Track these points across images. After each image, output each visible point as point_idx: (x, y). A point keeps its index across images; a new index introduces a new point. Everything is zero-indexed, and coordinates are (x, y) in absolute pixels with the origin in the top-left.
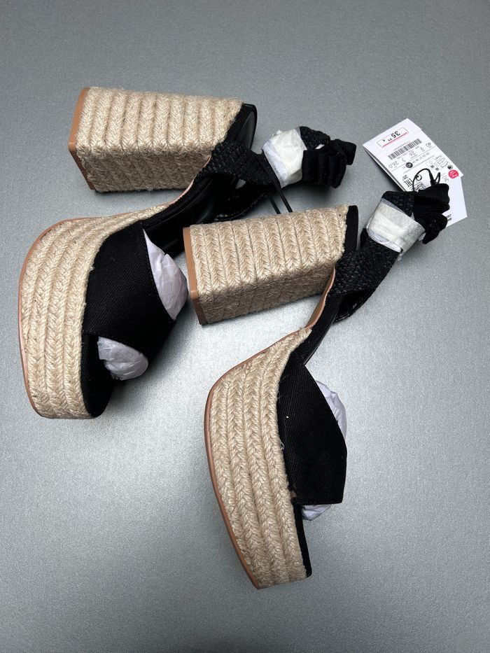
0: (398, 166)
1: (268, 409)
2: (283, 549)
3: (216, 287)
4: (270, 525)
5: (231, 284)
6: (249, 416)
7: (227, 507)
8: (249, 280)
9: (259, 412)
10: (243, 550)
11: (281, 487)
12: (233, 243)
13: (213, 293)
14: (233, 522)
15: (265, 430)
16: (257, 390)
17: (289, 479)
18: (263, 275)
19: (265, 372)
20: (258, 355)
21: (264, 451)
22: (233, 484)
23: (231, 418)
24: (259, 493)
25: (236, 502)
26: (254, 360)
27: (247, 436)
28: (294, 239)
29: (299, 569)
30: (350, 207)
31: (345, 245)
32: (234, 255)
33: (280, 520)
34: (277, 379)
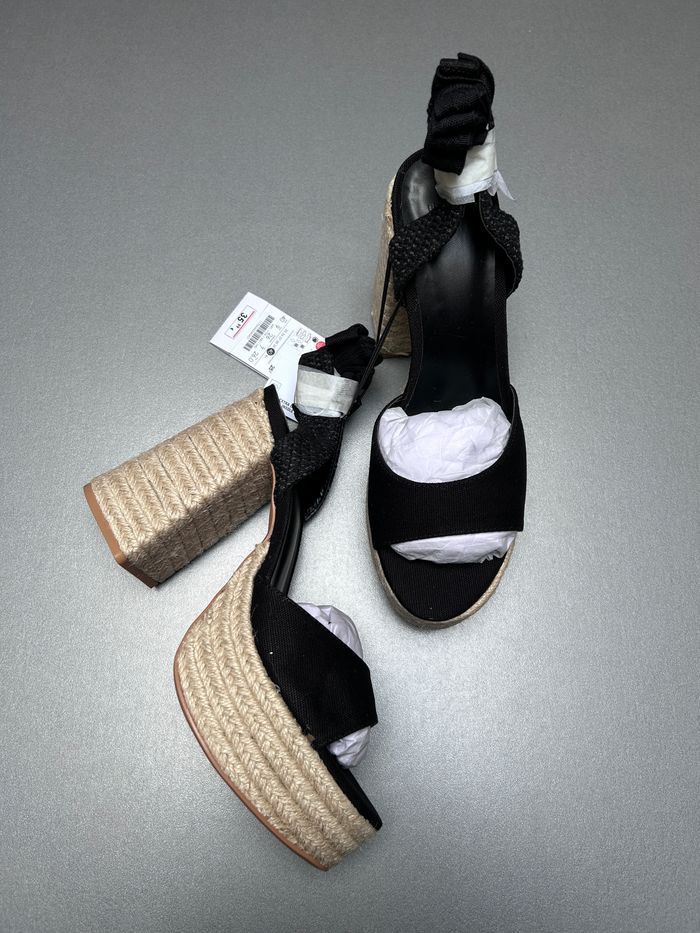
0: (259, 356)
1: (247, 654)
2: (328, 806)
3: (143, 538)
4: (300, 785)
5: (159, 528)
6: (227, 672)
7: (241, 787)
8: (180, 514)
9: (238, 662)
10: (282, 829)
11: (294, 737)
12: (145, 480)
13: (142, 547)
14: (255, 801)
15: (251, 679)
16: (227, 638)
17: (300, 722)
18: (194, 502)
19: (231, 613)
20: (216, 596)
21: (259, 703)
22: (238, 757)
23: (207, 683)
24: (271, 754)
25: (249, 775)
26: (215, 604)
27: (234, 695)
28: (214, 449)
29: (358, 823)
30: (266, 390)
31: (273, 433)
32: (152, 494)
33: (309, 774)
34: (246, 616)
